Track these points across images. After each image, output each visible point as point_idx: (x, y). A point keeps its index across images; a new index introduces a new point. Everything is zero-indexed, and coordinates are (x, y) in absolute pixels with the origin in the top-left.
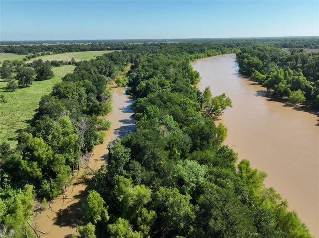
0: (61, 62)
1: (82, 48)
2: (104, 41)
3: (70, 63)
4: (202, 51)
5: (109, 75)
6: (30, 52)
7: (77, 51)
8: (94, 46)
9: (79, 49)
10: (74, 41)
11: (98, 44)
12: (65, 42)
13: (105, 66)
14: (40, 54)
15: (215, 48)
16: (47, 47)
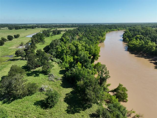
0: (62, 30)
1: (68, 26)
2: (77, 24)
3: (65, 31)
4: (116, 28)
5: (77, 34)
6: (50, 27)
7: (66, 27)
8: (72, 25)
9: (67, 26)
10: (64, 24)
11: (74, 25)
12: (61, 24)
13: (76, 31)
14: (53, 28)
15: (122, 27)
16: (55, 26)
